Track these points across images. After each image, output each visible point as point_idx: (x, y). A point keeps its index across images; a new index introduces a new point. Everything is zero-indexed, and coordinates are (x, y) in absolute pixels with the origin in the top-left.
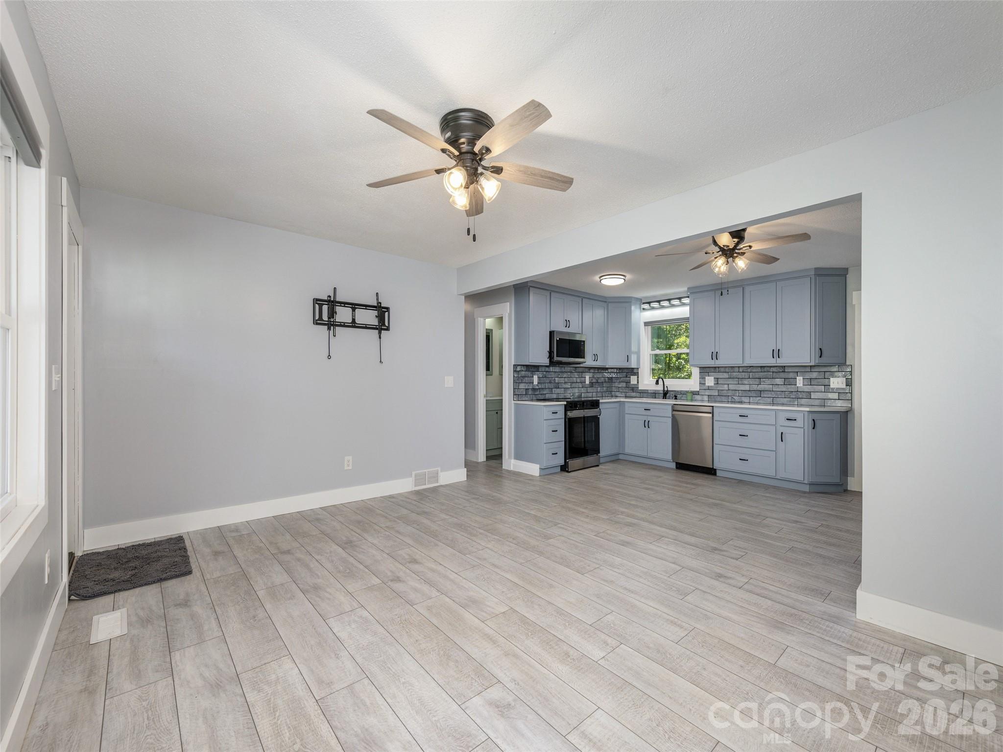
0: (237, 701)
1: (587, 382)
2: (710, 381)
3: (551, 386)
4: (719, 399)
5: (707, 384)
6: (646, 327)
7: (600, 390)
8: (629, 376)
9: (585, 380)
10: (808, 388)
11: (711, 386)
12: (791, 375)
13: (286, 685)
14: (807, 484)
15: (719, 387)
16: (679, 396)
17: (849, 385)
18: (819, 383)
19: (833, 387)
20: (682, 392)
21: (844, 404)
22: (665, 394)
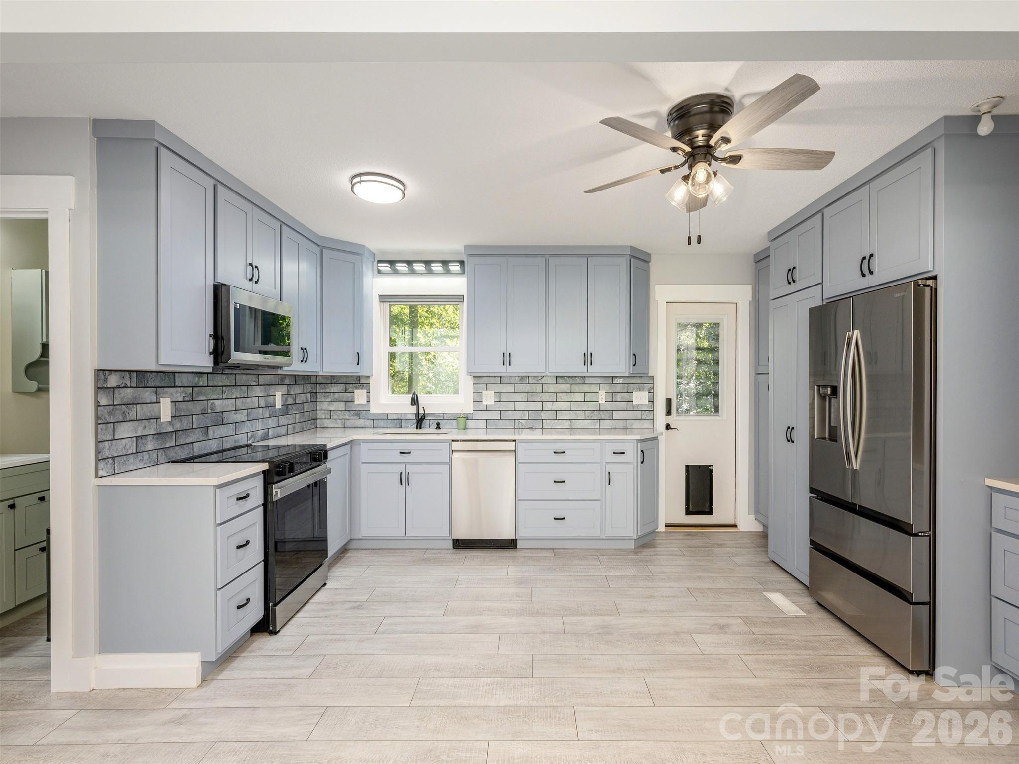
1: (279, 406)
2: (489, 398)
3: (207, 420)
4: (501, 424)
5: (484, 403)
6: (382, 304)
7: (299, 419)
8: (351, 390)
9: (275, 400)
10: (610, 406)
11: (490, 406)
12: (594, 389)
14: (635, 539)
15: (503, 406)
16: (443, 423)
17: (651, 401)
18: (622, 398)
19: (635, 403)
20: (445, 416)
21: (647, 424)
22: (420, 421)
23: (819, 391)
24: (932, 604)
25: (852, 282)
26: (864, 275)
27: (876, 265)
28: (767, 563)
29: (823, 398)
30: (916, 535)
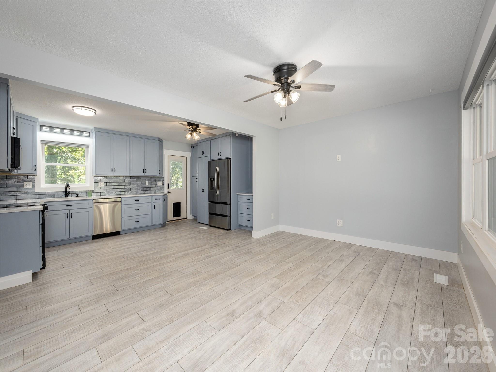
0: (383, 334)
2: (102, 185)
5: (99, 186)
6: (42, 144)
8: (21, 182)
10: (150, 186)
11: (102, 187)
12: (144, 181)
13: (362, 322)
14: (161, 224)
15: (107, 187)
16: (79, 195)
17: (163, 184)
18: (154, 183)
19: (158, 185)
20: (80, 192)
21: (162, 191)
22: (67, 194)
23: (210, 179)
24: (230, 217)
25: (216, 157)
26: (219, 156)
27: (221, 154)
28: (197, 223)
29: (211, 181)
30: (228, 204)
